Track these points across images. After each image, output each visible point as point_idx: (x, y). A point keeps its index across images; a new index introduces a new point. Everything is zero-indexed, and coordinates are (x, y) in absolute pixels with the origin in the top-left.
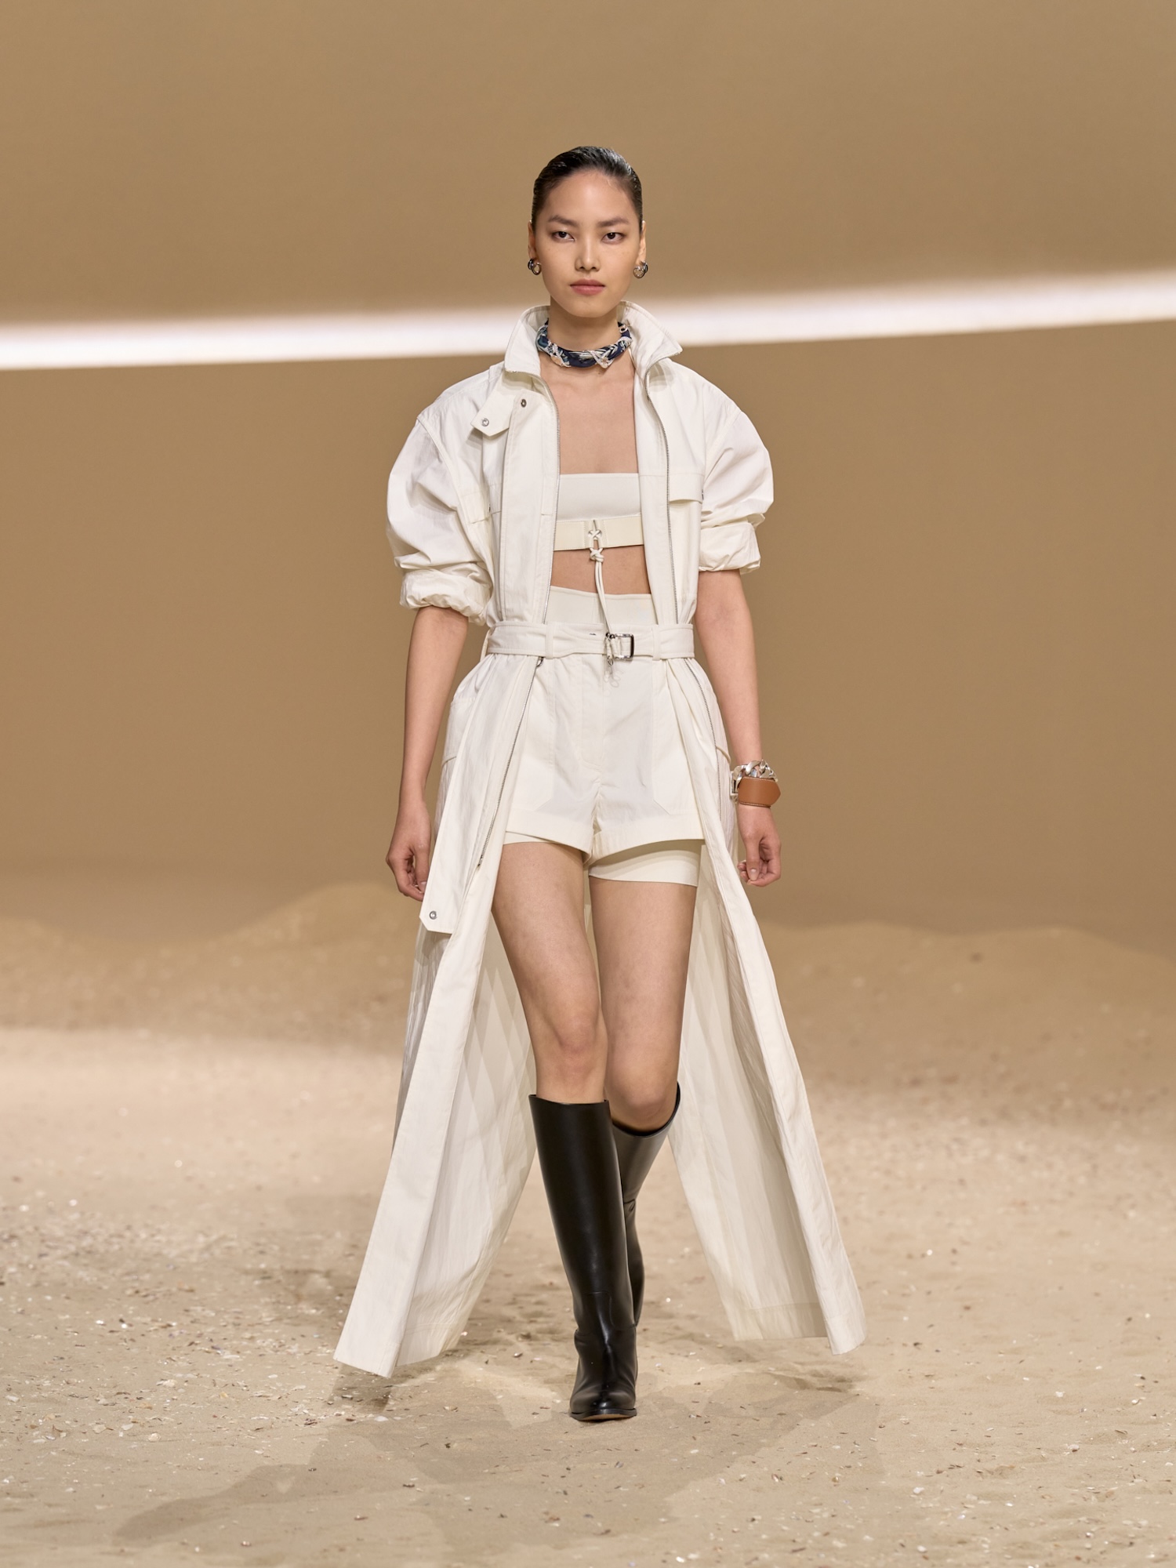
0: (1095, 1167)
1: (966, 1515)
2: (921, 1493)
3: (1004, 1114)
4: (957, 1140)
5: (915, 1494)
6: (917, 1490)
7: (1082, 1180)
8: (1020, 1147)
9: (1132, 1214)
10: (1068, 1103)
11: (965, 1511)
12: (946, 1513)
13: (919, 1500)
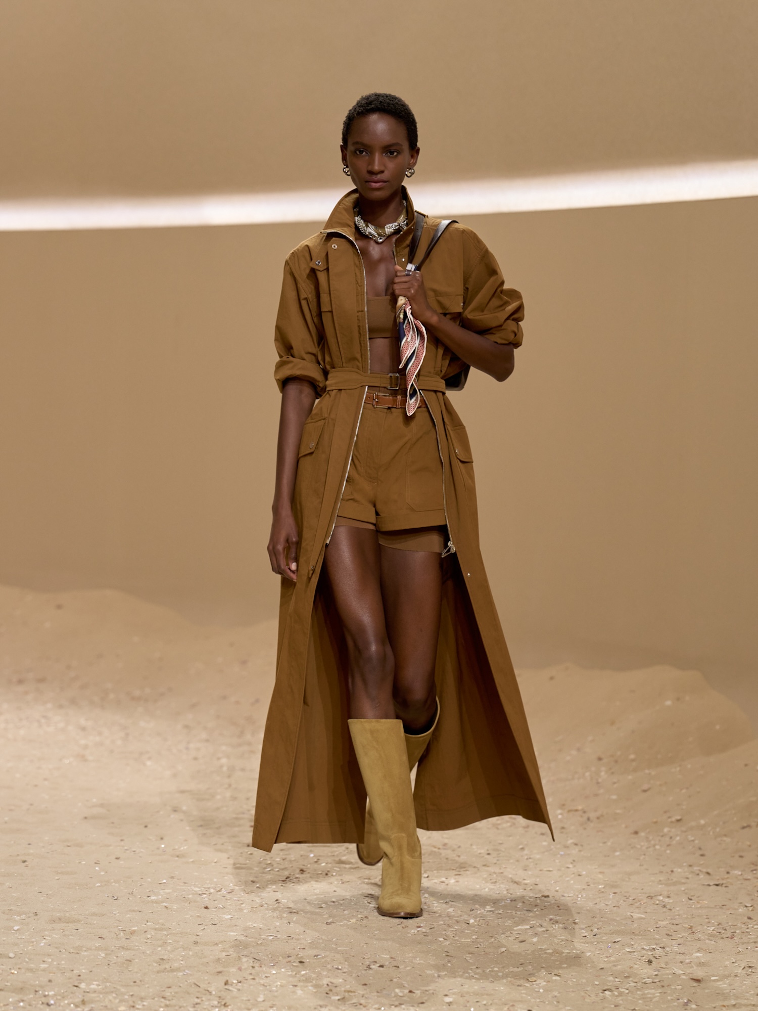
0: (127, 735)
1: (44, 943)
2: (18, 930)
3: (73, 702)
4: (44, 717)
5: (14, 930)
6: (16, 928)
7: (119, 742)
8: (82, 722)
9: (149, 763)
10: (112, 696)
11: (44, 941)
12: (33, 942)
13: (17, 934)
